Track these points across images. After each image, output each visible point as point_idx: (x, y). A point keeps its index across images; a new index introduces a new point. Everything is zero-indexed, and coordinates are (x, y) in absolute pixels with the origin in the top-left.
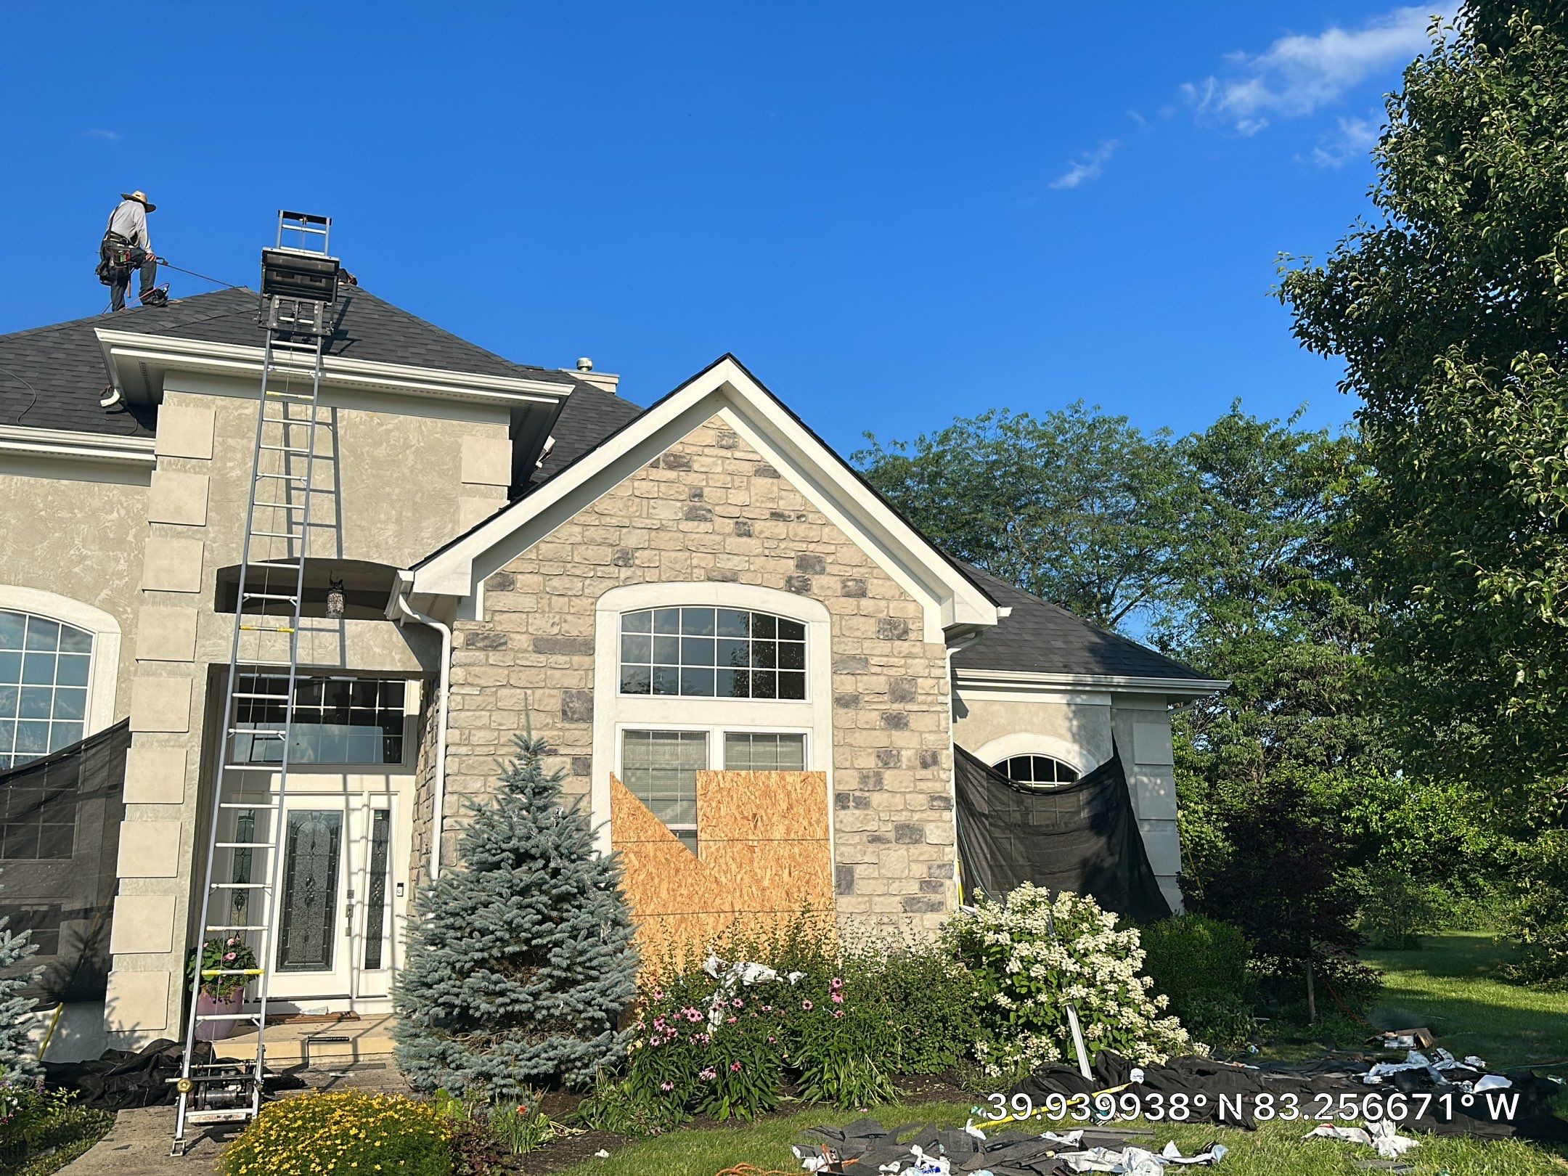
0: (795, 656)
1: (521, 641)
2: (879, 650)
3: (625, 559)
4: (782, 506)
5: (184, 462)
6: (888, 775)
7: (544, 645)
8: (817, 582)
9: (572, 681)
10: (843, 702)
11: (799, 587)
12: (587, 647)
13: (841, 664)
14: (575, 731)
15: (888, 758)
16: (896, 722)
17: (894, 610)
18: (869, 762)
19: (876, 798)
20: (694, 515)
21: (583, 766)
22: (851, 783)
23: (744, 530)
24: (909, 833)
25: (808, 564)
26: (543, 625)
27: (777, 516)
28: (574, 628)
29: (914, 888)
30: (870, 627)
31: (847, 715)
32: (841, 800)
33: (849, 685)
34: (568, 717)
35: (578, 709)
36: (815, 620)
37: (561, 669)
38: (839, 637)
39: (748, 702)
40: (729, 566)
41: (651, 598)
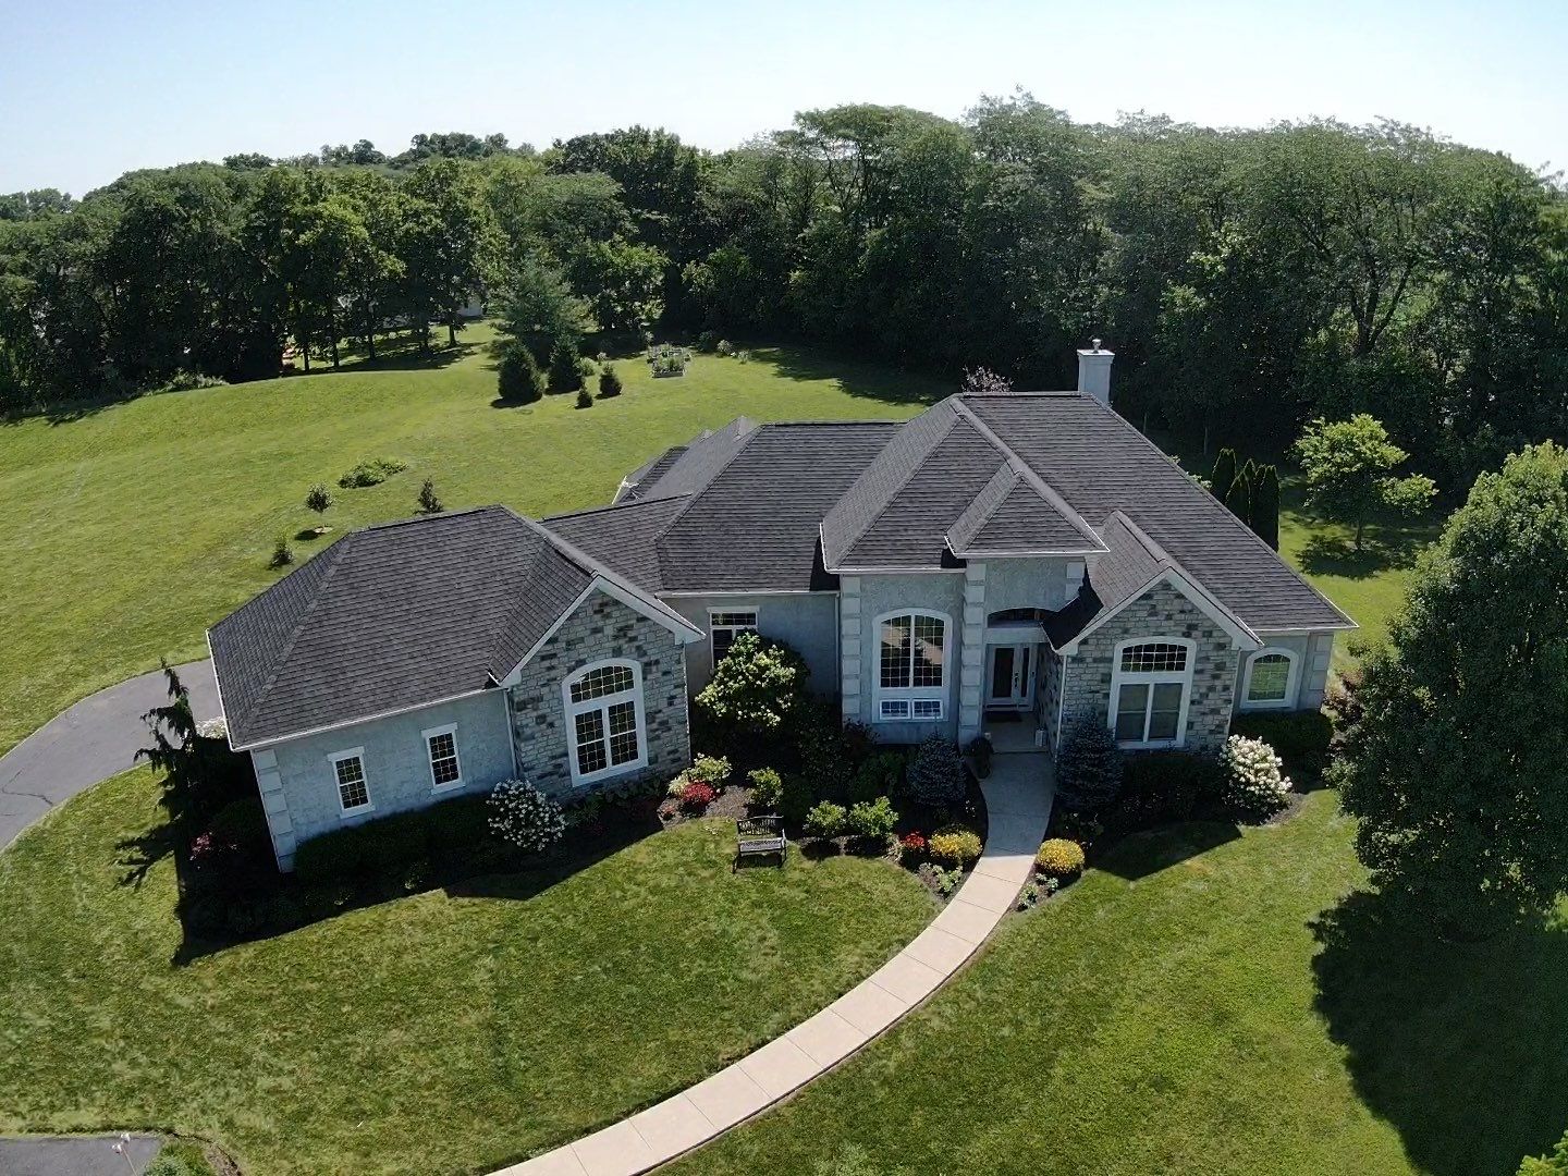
0: (1183, 657)
1: (1090, 660)
2: (1214, 655)
3: (1126, 631)
4: (1185, 608)
5: (977, 583)
7: (1095, 660)
8: (1194, 633)
9: (1106, 671)
10: (1196, 672)
11: (1187, 635)
12: (1111, 660)
13: (1198, 661)
14: (1105, 686)
15: (1212, 689)
16: (1215, 677)
17: (1222, 641)
18: (1203, 690)
19: (1205, 702)
20: (1150, 615)
21: (1107, 696)
22: (1197, 697)
23: (1169, 617)
24: (1215, 711)
25: (1192, 627)
26: (1097, 654)
27: (1182, 612)
28: (1108, 655)
29: (1213, 728)
30: (1211, 647)
31: (1197, 677)
32: (1193, 702)
33: (1200, 667)
34: (1103, 681)
35: (1107, 679)
36: (1191, 646)
37: (1102, 668)
38: (1199, 651)
39: (1164, 672)
40: (1161, 630)
41: (1134, 642)
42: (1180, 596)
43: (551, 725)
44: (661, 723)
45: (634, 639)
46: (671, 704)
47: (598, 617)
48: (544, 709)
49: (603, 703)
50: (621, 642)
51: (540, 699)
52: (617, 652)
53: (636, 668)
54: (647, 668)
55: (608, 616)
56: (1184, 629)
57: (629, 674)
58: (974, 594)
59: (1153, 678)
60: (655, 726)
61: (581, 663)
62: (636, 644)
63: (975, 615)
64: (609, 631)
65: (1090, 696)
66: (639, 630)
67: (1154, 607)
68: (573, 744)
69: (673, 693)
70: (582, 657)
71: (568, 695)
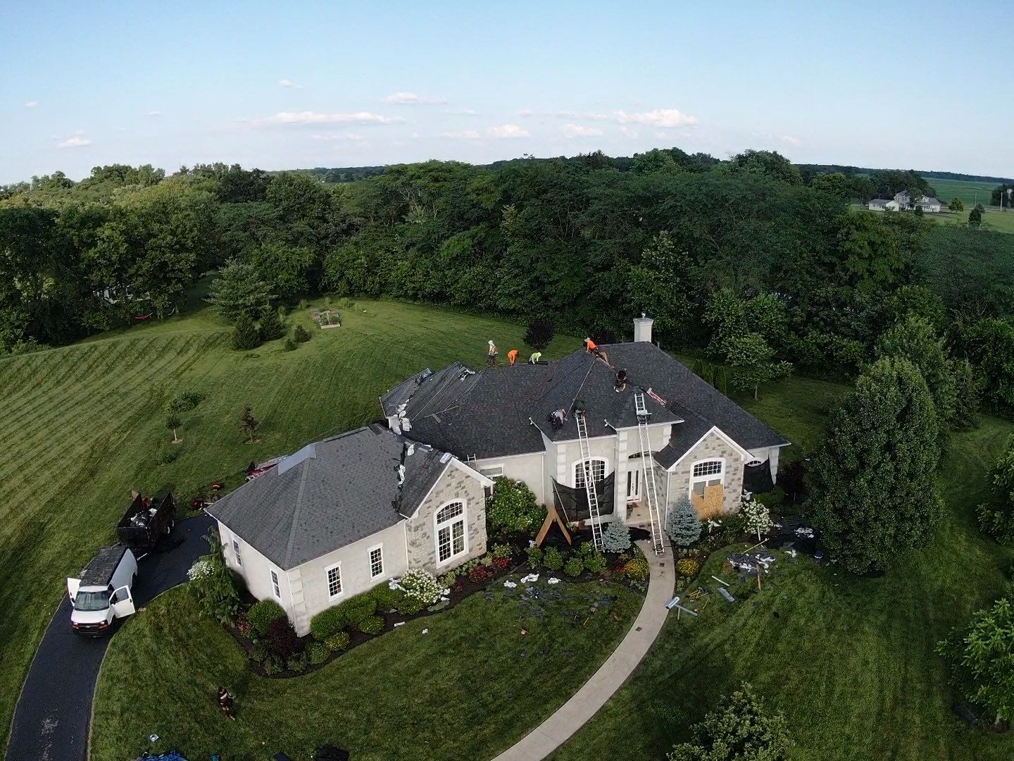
0: (719, 467)
1: (680, 473)
2: (733, 464)
3: (695, 457)
4: (720, 444)
5: (623, 442)
6: (733, 483)
7: (683, 473)
8: (725, 455)
9: (686, 477)
10: (727, 473)
11: (721, 456)
12: (689, 472)
13: (727, 467)
14: (687, 485)
15: (733, 480)
16: (734, 474)
18: (730, 481)
21: (688, 489)
22: (727, 485)
23: (714, 449)
24: (735, 491)
25: (724, 452)
26: (683, 471)
28: (687, 470)
29: (734, 498)
30: (732, 461)
31: (727, 475)
32: (725, 488)
33: (728, 470)
34: (686, 482)
35: (687, 481)
36: (723, 461)
37: (686, 476)
38: (727, 463)
39: (713, 475)
40: (711, 455)
41: (698, 463)
42: (718, 439)
43: (428, 537)
44: (475, 530)
45: (463, 488)
46: (479, 519)
47: (450, 478)
48: (425, 529)
49: (449, 523)
50: (459, 489)
51: (424, 524)
52: (457, 495)
53: (464, 502)
54: (469, 500)
55: (453, 477)
56: (720, 453)
57: (461, 506)
58: (623, 446)
59: (707, 478)
60: (472, 532)
61: (442, 503)
62: (465, 490)
63: (623, 457)
64: (454, 484)
65: (680, 490)
66: (467, 482)
67: (707, 445)
68: (438, 546)
69: (479, 514)
70: (442, 500)
71: (436, 520)
